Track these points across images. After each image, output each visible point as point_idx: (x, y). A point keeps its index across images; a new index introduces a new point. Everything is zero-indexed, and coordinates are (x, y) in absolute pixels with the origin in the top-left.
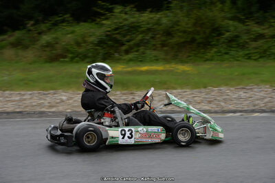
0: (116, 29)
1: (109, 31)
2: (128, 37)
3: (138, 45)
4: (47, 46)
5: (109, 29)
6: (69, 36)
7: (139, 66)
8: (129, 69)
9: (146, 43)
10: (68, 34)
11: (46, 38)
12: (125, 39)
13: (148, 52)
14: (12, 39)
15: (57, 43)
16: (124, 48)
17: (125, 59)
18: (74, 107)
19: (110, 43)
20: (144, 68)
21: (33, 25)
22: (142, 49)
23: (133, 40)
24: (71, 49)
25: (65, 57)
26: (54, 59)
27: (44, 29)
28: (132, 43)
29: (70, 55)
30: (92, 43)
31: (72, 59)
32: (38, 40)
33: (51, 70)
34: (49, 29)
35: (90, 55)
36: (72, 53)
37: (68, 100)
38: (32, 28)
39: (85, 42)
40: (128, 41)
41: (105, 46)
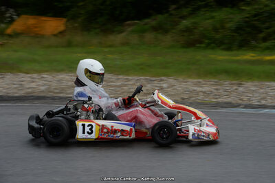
0: (255, 15)
1: (248, 18)
2: (267, 25)
4: (186, 31)
5: (248, 15)
6: (208, 21)
11: (185, 23)
12: (264, 26)
14: (154, 23)
15: (195, 28)
16: (261, 35)
17: (261, 47)
19: (248, 29)
24: (208, 35)
25: (201, 42)
26: (191, 44)
27: (185, 13)
28: (269, 30)
29: (207, 41)
30: (230, 29)
31: (208, 45)
32: (177, 25)
35: (226, 41)
36: (209, 39)
38: (173, 12)
39: (223, 27)
40: (267, 28)
41: (242, 33)
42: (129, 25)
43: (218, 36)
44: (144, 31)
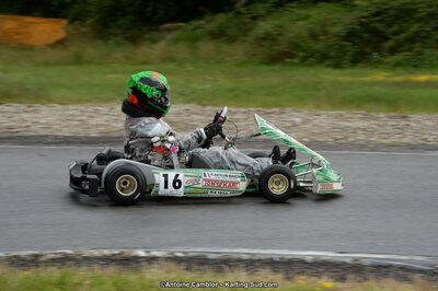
0: (377, 14)
1: (364, 17)
2: (395, 28)
3: (411, 40)
4: (265, 39)
5: (365, 14)
6: (302, 23)
7: (413, 74)
8: (398, 79)
9: (425, 37)
10: (299, 20)
11: (264, 26)
12: (390, 30)
13: (428, 51)
14: (212, 26)
15: (280, 34)
16: (388, 44)
17: (388, 63)
18: (313, 134)
19: (365, 35)
20: (423, 78)
21: (245, 5)
22: (417, 47)
23: (402, 32)
24: (302, 44)
25: (292, 56)
26: (276, 59)
27: (263, 12)
28: (401, 37)
29: (301, 54)
30: (337, 35)
31: (304, 60)
32: (250, 29)
33: (274, 76)
34: (269, 12)
35: (332, 54)
36: (303, 51)
37: (304, 123)
38: (242, 10)
39: (325, 33)
40: (395, 34)
41: (357, 40)
42: (169, 30)
43: (318, 46)
44: (195, 40)
